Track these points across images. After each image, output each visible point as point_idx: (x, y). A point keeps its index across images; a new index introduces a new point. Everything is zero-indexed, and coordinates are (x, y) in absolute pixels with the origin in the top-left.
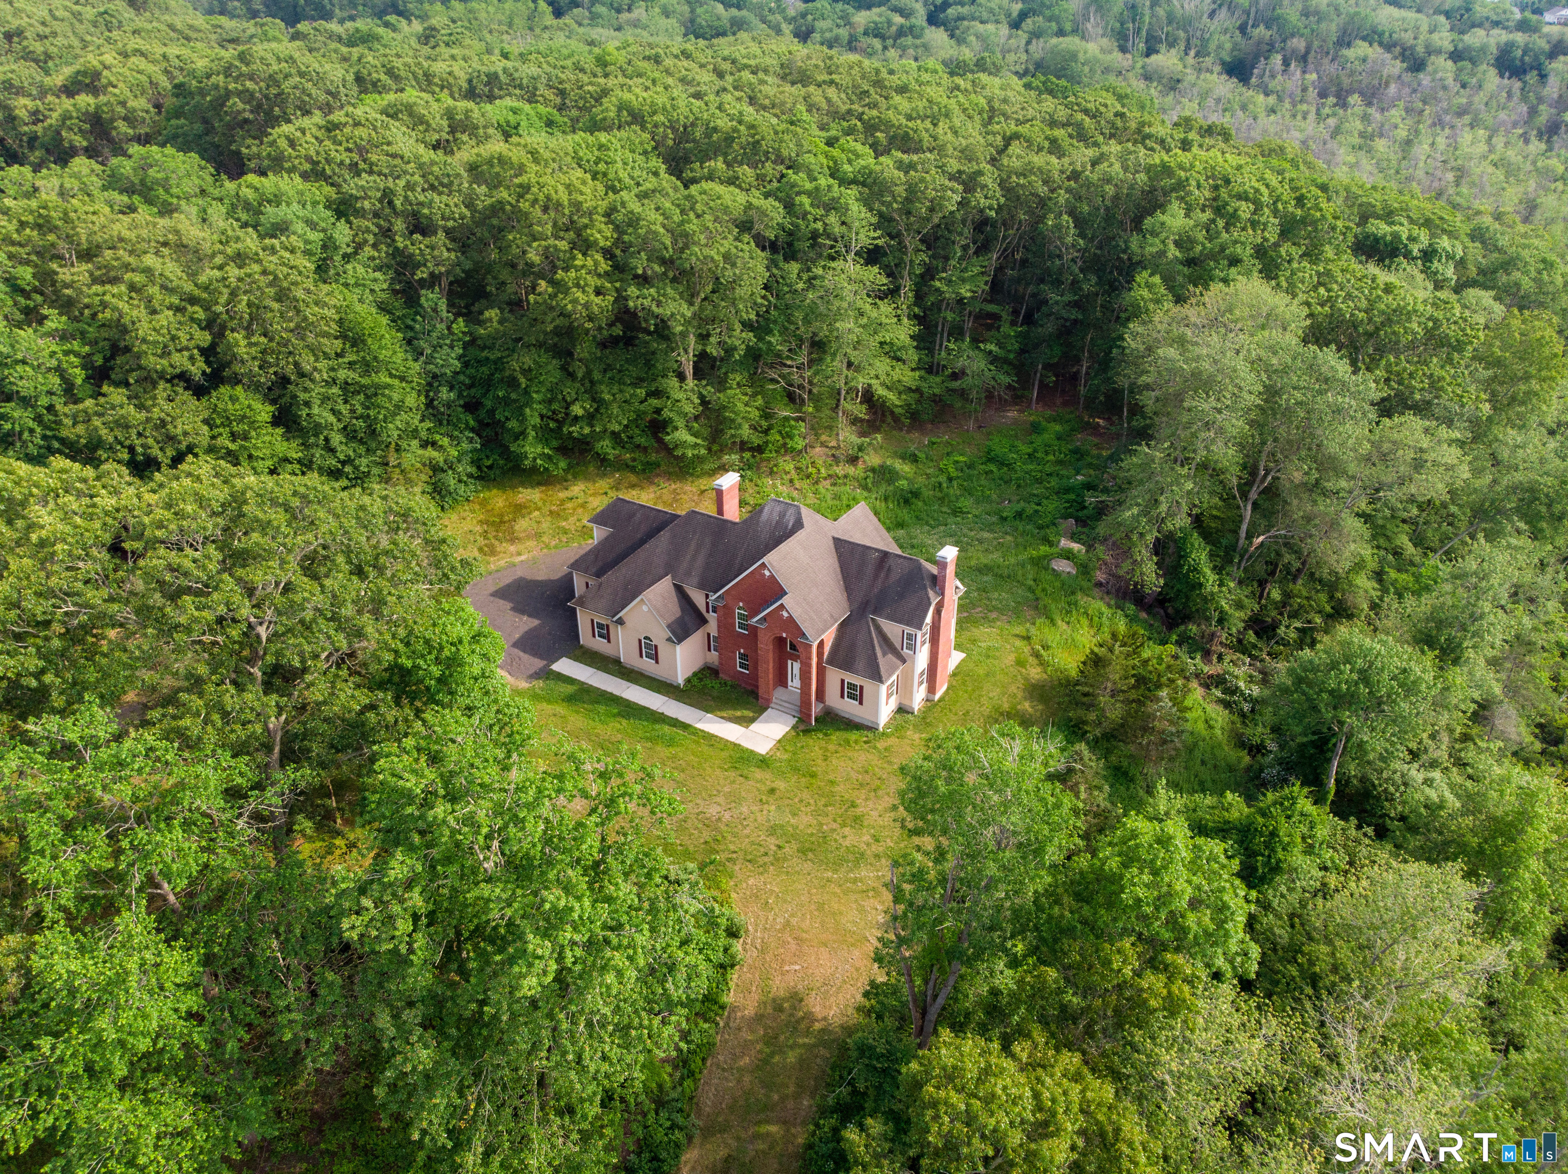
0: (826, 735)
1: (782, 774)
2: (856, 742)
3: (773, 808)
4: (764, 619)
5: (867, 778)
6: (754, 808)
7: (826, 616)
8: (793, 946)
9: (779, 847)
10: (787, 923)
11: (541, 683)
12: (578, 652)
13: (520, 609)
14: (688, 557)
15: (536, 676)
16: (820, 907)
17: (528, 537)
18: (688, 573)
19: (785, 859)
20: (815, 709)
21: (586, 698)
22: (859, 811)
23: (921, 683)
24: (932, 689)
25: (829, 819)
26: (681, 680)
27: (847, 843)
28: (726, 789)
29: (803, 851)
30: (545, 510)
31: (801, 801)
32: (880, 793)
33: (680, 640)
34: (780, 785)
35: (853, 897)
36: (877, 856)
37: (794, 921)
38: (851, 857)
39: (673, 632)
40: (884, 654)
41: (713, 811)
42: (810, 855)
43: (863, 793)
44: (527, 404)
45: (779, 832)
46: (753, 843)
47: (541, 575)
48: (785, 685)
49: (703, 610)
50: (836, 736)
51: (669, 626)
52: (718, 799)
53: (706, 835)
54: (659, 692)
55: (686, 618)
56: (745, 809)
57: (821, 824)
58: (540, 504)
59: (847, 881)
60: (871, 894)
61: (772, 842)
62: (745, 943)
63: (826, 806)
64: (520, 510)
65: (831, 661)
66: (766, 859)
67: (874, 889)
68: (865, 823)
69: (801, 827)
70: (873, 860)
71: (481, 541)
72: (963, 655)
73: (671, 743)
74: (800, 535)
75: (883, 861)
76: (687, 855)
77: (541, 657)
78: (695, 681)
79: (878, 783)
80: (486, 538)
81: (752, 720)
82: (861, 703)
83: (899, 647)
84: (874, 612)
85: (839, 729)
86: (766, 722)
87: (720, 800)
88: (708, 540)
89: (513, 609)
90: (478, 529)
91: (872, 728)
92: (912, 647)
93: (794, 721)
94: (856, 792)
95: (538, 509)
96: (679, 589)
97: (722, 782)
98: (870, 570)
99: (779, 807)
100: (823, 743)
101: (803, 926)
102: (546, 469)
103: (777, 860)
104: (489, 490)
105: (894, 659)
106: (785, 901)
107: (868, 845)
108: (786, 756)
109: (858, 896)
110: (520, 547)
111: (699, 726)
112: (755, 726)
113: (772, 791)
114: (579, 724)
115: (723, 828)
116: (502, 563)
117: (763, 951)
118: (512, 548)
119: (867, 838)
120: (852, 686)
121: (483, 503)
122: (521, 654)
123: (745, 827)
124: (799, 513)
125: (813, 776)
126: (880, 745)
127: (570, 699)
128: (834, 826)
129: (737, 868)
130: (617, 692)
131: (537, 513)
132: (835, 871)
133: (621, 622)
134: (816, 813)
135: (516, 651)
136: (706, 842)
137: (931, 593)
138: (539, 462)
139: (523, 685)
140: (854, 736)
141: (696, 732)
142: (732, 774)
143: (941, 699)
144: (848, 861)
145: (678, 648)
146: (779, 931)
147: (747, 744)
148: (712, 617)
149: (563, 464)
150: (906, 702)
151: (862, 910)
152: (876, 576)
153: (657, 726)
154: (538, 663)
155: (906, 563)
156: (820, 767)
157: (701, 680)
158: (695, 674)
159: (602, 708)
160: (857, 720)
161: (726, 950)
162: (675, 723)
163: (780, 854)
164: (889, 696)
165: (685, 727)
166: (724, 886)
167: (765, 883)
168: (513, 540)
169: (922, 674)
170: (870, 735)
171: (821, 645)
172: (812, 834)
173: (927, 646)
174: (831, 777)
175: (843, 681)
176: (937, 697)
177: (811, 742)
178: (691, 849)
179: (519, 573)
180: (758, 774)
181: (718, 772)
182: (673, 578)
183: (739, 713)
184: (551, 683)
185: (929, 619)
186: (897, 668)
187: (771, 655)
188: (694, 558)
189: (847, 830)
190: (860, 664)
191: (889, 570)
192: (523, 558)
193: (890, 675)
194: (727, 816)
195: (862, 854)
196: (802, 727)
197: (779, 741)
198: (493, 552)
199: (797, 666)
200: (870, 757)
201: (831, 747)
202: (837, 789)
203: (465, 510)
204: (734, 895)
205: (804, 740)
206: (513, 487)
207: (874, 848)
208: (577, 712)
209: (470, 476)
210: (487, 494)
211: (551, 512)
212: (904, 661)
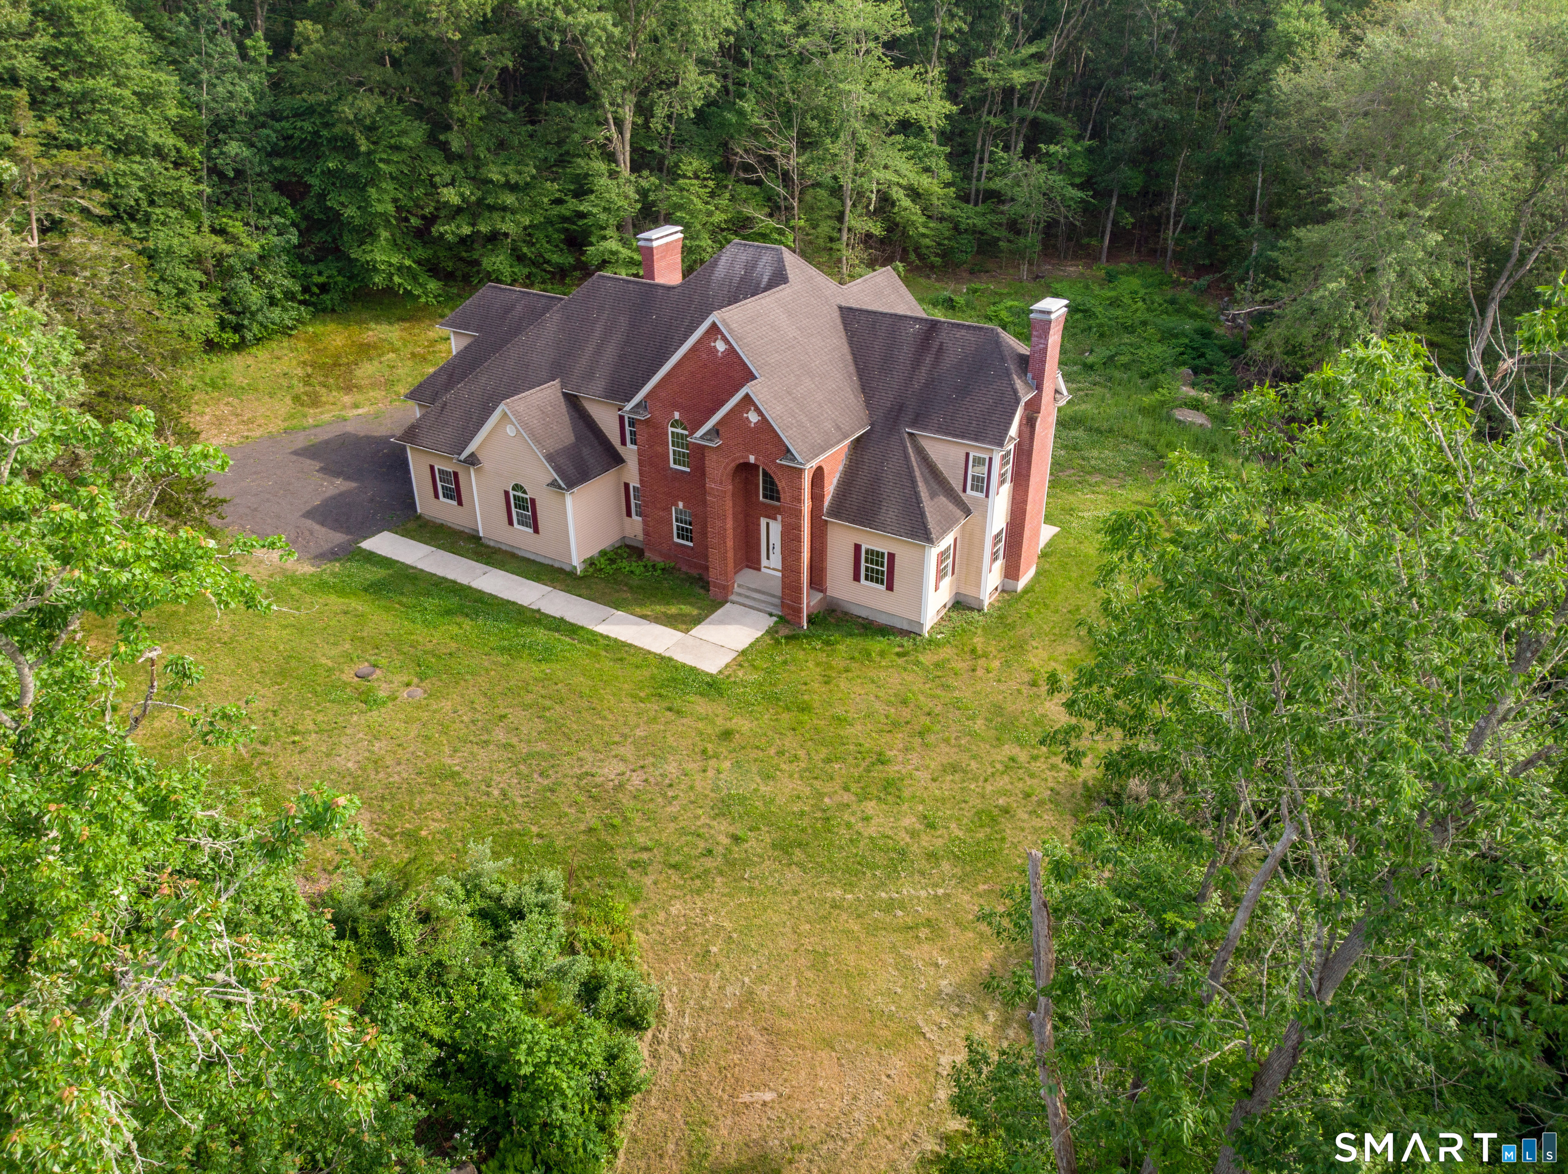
0: (827, 643)
1: (744, 706)
2: (882, 654)
3: (727, 765)
4: (715, 431)
5: (906, 713)
6: (690, 766)
7: (828, 425)
8: (760, 1046)
9: (736, 839)
10: (749, 997)
11: (337, 566)
12: (411, 525)
13: (331, 470)
14: (590, 349)
15: (332, 555)
16: (819, 960)
17: (373, 386)
18: (589, 375)
19: (746, 863)
20: (809, 601)
21: (409, 587)
22: (892, 770)
23: (995, 558)
24: (1012, 571)
25: (837, 785)
26: (576, 560)
27: (871, 830)
28: (639, 733)
29: (783, 847)
30: (406, 352)
31: (780, 753)
32: (931, 739)
33: (571, 484)
34: (743, 724)
35: (886, 939)
36: (932, 856)
37: (763, 992)
38: (880, 858)
39: (557, 469)
40: (933, 496)
41: (610, 770)
42: (798, 855)
43: (899, 739)
44: (372, 182)
45: (737, 809)
46: (683, 832)
47: (380, 431)
48: (755, 564)
49: (615, 440)
50: (846, 646)
51: (550, 458)
52: (621, 751)
53: (591, 817)
54: (538, 579)
55: (586, 451)
56: (672, 768)
57: (820, 795)
58: (398, 344)
59: (872, 906)
60: (923, 933)
61: (721, 830)
62: (656, 1041)
63: (828, 761)
64: (365, 350)
65: (838, 510)
66: (709, 863)
67: (929, 923)
68: (906, 794)
69: (781, 800)
70: (923, 864)
71: (300, 388)
72: (1056, 530)
73: (547, 654)
74: (781, 293)
75: (946, 866)
76: (550, 854)
77: (348, 531)
78: (603, 563)
79: (927, 721)
80: (307, 384)
81: (697, 621)
82: (890, 588)
83: (958, 488)
84: (914, 424)
85: (851, 635)
86: (721, 622)
87: (627, 751)
88: (623, 321)
89: (321, 470)
90: (300, 372)
91: (910, 633)
92: (982, 485)
93: (771, 621)
94: (887, 738)
95: (394, 350)
96: (573, 401)
97: (633, 720)
98: (905, 353)
99: (738, 764)
100: (822, 657)
101: (783, 1003)
102: (408, 293)
103: (732, 864)
104: (324, 323)
105: (951, 507)
106: (746, 949)
107: (913, 834)
108: (754, 677)
109: (895, 937)
110: (359, 397)
111: (601, 629)
112: (700, 631)
113: (727, 735)
114: (386, 627)
115: (627, 802)
116: (327, 417)
117: (694, 1059)
118: (347, 399)
119: (909, 821)
120: (874, 556)
121: (313, 340)
122: (317, 527)
123: (670, 801)
124: (781, 261)
125: (804, 708)
126: (926, 658)
127: (375, 589)
128: (846, 798)
129: (648, 881)
130: (463, 580)
131: (392, 355)
132: (849, 886)
133: (472, 461)
134: (810, 774)
135: (309, 523)
136: (590, 830)
137: (1019, 384)
138: (396, 279)
139: (308, 569)
140: (877, 645)
141: (593, 638)
142: (653, 707)
143: (1026, 591)
144: (874, 867)
145: (569, 499)
146: (730, 1013)
147: (682, 657)
148: (630, 452)
149: (433, 285)
150: (969, 591)
151: (905, 967)
152: (917, 363)
153: (526, 630)
154: (339, 538)
155: (970, 336)
156: (816, 694)
157: (612, 561)
158: (603, 553)
159: (431, 603)
160: (882, 620)
161: (611, 1059)
162: (560, 625)
163: (737, 853)
164: (941, 574)
165: (573, 630)
166: (618, 918)
167: (704, 913)
168: (348, 388)
169: (997, 538)
170: (907, 643)
171: (819, 475)
172: (802, 814)
173: (1007, 488)
174: (839, 711)
175: (857, 548)
176: (1021, 584)
177: (801, 655)
178: (559, 843)
179: (350, 428)
180: (702, 706)
181: (627, 703)
182: (563, 385)
183: (673, 610)
184: (353, 567)
185: (1013, 431)
186: (957, 521)
187: (729, 504)
188: (599, 350)
189: (870, 807)
190: (890, 512)
191: (940, 349)
192: (360, 411)
193: (944, 532)
194: (636, 780)
195: (903, 853)
196: (784, 631)
197: (743, 653)
198: (315, 402)
199: (776, 528)
200: (909, 678)
201: (838, 662)
202: (849, 731)
203: (280, 346)
204: (638, 936)
205: (789, 651)
206: (360, 322)
207: (925, 841)
208: (387, 609)
209: (290, 296)
210: (319, 328)
211: (413, 355)
212: (968, 512)
